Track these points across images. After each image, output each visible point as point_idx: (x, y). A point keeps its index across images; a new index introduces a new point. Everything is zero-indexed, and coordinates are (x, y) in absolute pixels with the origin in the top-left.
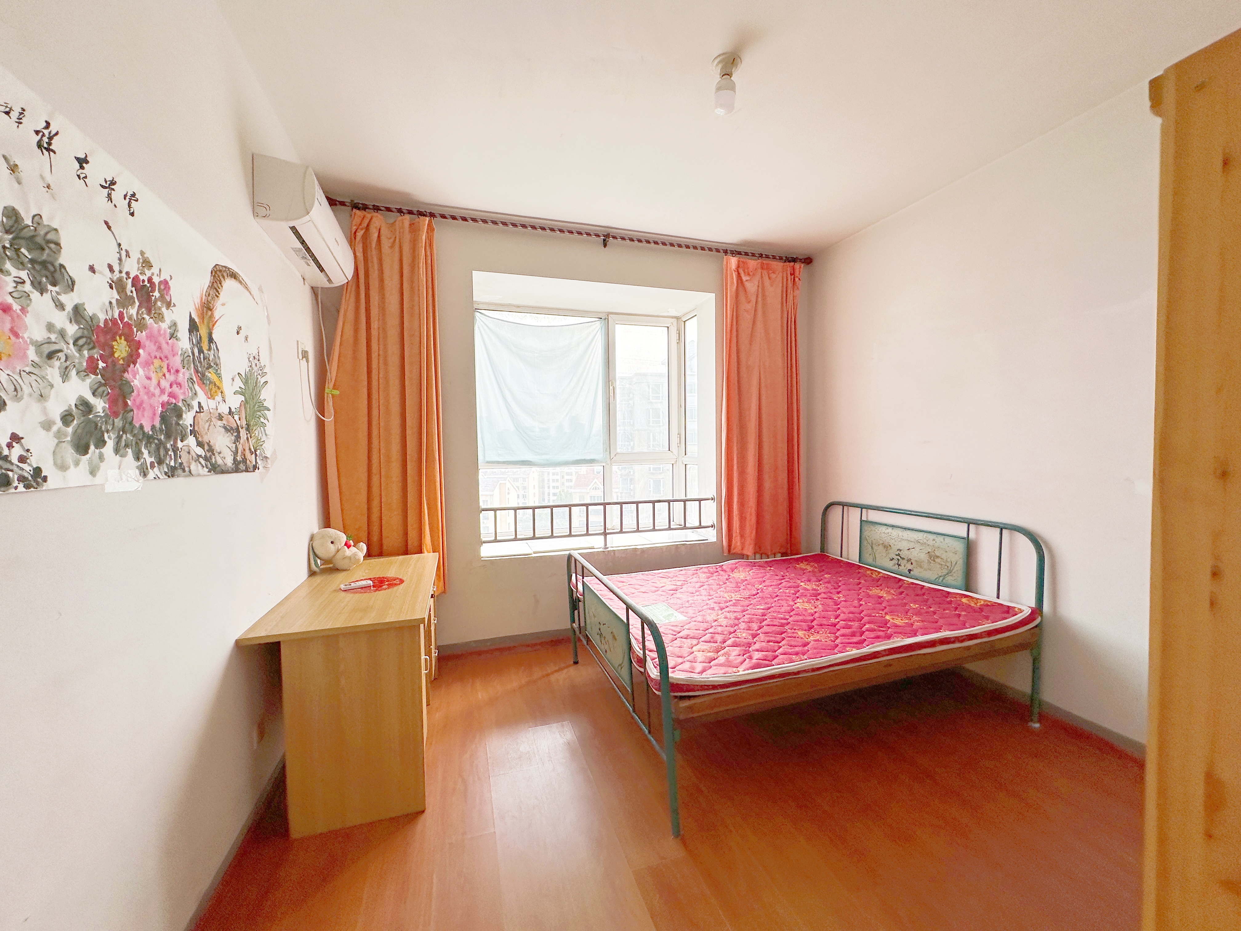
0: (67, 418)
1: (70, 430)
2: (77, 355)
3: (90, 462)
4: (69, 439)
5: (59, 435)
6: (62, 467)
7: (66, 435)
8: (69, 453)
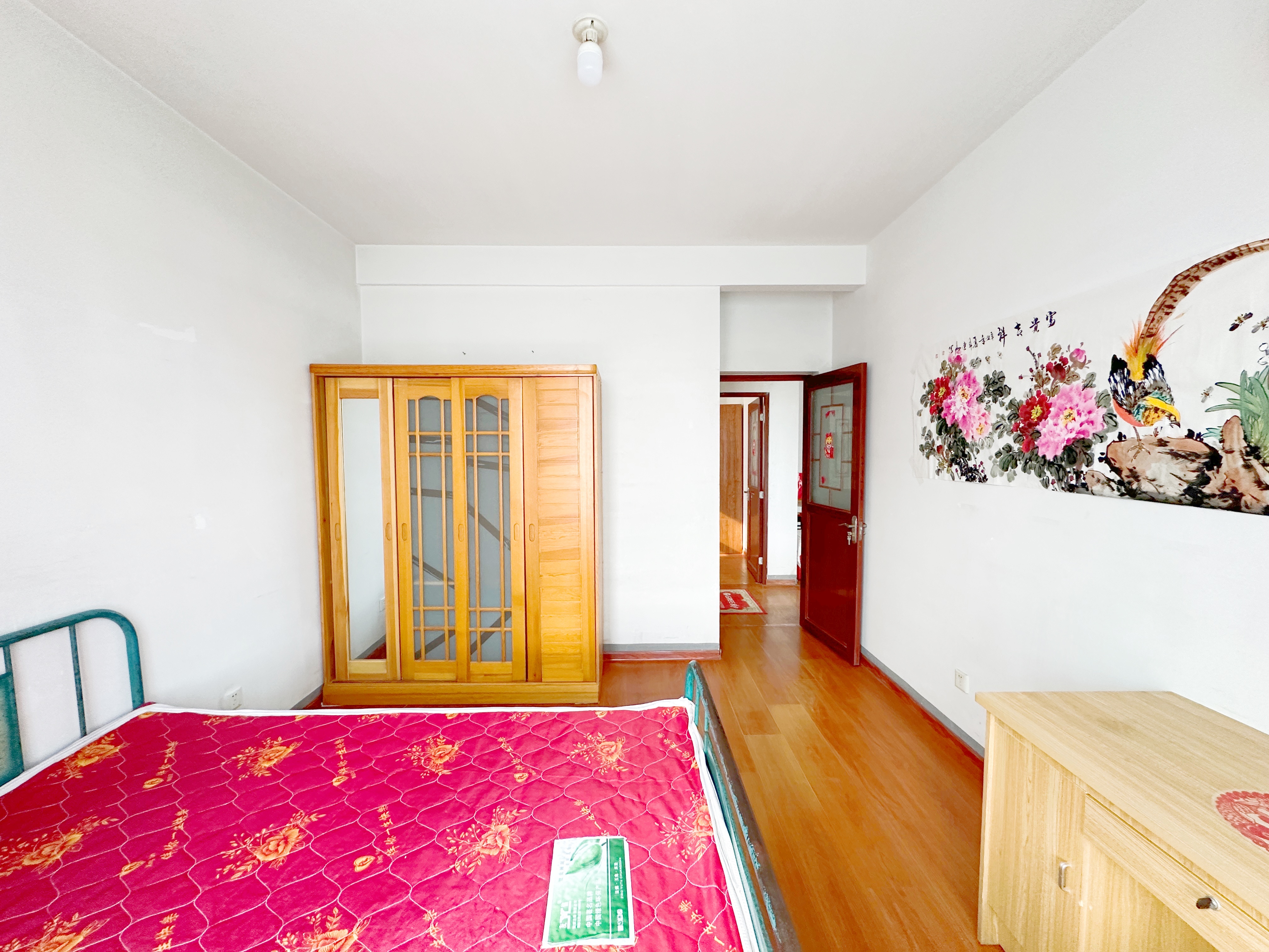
0: (998, 454)
1: (998, 460)
2: (1009, 424)
3: (1008, 475)
4: (998, 463)
5: (995, 462)
6: (994, 476)
7: (997, 462)
8: (999, 470)
